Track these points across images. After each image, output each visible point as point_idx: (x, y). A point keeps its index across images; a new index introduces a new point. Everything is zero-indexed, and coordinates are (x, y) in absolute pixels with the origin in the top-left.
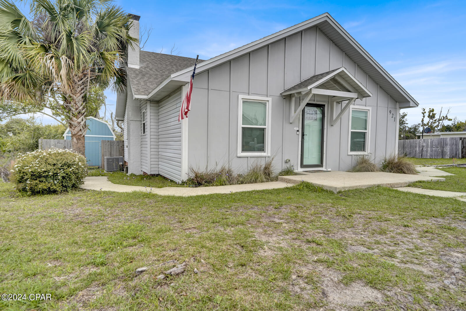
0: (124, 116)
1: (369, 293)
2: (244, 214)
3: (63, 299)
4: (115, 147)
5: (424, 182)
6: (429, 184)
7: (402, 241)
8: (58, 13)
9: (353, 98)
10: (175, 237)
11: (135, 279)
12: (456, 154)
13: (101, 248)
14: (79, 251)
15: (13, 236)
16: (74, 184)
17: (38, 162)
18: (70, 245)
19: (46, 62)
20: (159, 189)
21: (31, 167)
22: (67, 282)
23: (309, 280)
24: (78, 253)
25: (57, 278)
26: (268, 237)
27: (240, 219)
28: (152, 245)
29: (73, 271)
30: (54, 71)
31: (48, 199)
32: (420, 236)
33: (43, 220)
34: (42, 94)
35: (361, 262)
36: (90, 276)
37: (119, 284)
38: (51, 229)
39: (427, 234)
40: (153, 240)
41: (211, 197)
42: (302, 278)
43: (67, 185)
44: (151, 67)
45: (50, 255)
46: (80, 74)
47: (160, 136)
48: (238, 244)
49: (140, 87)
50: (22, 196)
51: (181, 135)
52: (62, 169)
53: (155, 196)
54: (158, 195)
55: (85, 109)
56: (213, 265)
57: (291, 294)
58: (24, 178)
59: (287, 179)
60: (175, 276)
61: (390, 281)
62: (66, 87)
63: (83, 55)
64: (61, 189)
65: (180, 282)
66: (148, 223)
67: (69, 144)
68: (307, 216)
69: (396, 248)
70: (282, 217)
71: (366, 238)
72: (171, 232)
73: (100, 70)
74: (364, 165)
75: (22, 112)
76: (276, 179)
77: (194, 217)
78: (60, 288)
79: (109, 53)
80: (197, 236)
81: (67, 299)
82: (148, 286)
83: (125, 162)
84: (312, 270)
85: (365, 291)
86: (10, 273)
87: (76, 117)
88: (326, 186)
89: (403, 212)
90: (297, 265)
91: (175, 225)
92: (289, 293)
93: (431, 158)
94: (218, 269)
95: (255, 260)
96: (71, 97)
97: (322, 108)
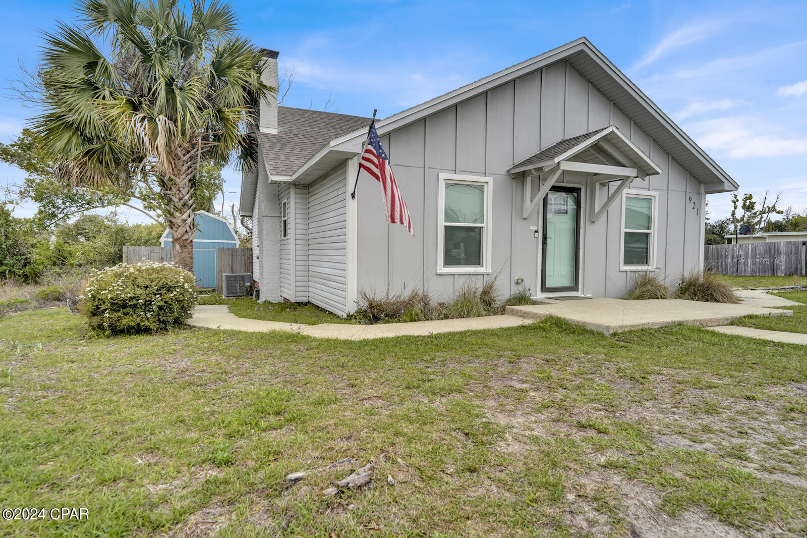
0: (253, 208)
1: (719, 534)
2: (457, 372)
3: (163, 529)
4: (239, 258)
5: (756, 317)
6: (767, 319)
7: (750, 425)
8: (154, 50)
9: (630, 177)
10: (346, 414)
11: (286, 494)
12: (797, 269)
13: (224, 431)
14: (187, 436)
15: (81, 406)
16: (177, 318)
17: (121, 282)
18: (173, 424)
19: (135, 126)
20: (311, 326)
21: (110, 292)
22: (169, 497)
23: (600, 502)
24: (185, 441)
25: (151, 488)
26: (509, 416)
27: (454, 381)
28: (310, 429)
29: (179, 475)
30: (146, 139)
31: (136, 341)
32: (782, 417)
33: (128, 378)
34: (129, 176)
35: (688, 468)
36: (207, 486)
37: (258, 503)
38: (142, 395)
39: (793, 414)
40: (310, 419)
41: (398, 341)
42: (586, 500)
43: (166, 320)
44: (295, 130)
45: (141, 443)
46: (186, 145)
47: (311, 241)
48: (459, 429)
49: (279, 164)
50: (96, 337)
51: (345, 239)
52: (159, 294)
53: (305, 338)
54: (311, 337)
55: (194, 198)
56: (419, 469)
57: (572, 531)
58: (99, 308)
59: (521, 311)
60: (355, 491)
61: (755, 509)
62: (166, 164)
63: (191, 113)
64: (158, 326)
65: (365, 504)
66: (299, 387)
67: (168, 253)
68: (569, 377)
69: (744, 440)
70: (524, 378)
71: (684, 421)
72: (339, 404)
73: (217, 138)
74: (649, 287)
75: (99, 206)
76: (502, 311)
77: (374, 377)
78: (157, 506)
79: (231, 109)
80: (386, 412)
81: (170, 529)
82: (310, 510)
83: (255, 281)
84: (601, 483)
85: (710, 530)
86: (74, 475)
87: (179, 211)
88: (590, 324)
89: (735, 370)
90: (572, 473)
91: (344, 392)
92: (567, 530)
93: (753, 276)
94: (430, 478)
95: (493, 461)
96: (172, 180)
97: (575, 195)
